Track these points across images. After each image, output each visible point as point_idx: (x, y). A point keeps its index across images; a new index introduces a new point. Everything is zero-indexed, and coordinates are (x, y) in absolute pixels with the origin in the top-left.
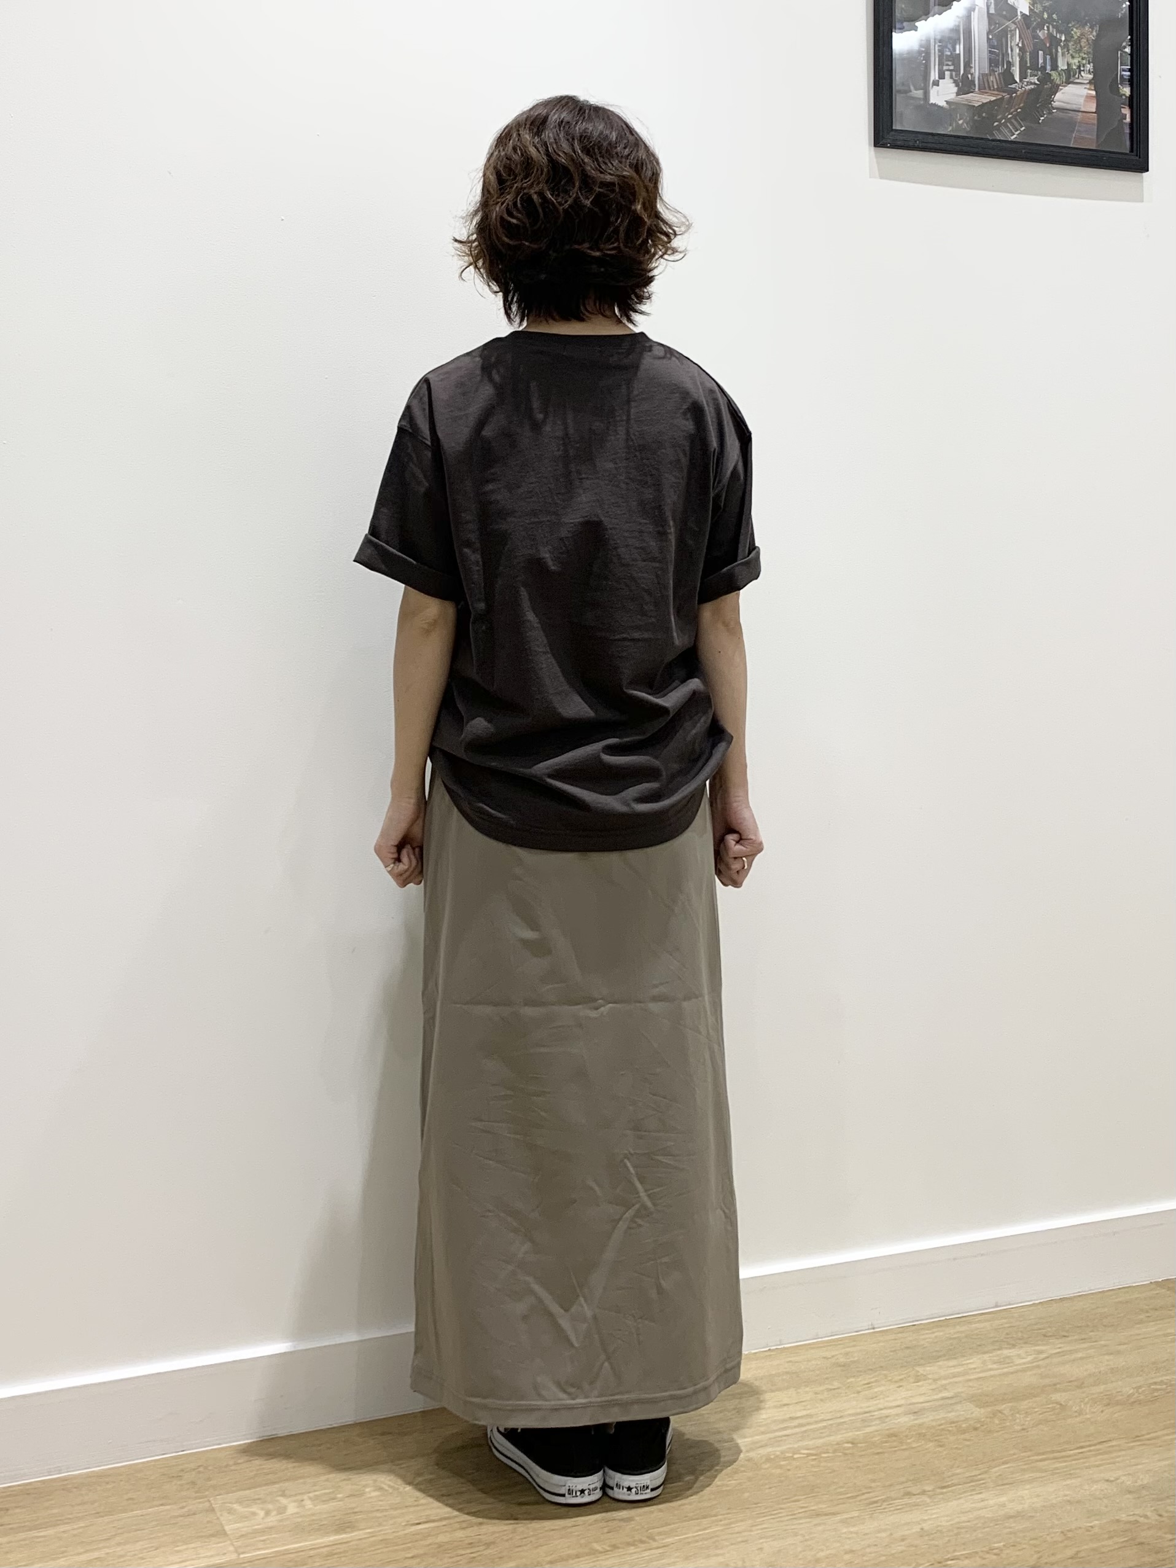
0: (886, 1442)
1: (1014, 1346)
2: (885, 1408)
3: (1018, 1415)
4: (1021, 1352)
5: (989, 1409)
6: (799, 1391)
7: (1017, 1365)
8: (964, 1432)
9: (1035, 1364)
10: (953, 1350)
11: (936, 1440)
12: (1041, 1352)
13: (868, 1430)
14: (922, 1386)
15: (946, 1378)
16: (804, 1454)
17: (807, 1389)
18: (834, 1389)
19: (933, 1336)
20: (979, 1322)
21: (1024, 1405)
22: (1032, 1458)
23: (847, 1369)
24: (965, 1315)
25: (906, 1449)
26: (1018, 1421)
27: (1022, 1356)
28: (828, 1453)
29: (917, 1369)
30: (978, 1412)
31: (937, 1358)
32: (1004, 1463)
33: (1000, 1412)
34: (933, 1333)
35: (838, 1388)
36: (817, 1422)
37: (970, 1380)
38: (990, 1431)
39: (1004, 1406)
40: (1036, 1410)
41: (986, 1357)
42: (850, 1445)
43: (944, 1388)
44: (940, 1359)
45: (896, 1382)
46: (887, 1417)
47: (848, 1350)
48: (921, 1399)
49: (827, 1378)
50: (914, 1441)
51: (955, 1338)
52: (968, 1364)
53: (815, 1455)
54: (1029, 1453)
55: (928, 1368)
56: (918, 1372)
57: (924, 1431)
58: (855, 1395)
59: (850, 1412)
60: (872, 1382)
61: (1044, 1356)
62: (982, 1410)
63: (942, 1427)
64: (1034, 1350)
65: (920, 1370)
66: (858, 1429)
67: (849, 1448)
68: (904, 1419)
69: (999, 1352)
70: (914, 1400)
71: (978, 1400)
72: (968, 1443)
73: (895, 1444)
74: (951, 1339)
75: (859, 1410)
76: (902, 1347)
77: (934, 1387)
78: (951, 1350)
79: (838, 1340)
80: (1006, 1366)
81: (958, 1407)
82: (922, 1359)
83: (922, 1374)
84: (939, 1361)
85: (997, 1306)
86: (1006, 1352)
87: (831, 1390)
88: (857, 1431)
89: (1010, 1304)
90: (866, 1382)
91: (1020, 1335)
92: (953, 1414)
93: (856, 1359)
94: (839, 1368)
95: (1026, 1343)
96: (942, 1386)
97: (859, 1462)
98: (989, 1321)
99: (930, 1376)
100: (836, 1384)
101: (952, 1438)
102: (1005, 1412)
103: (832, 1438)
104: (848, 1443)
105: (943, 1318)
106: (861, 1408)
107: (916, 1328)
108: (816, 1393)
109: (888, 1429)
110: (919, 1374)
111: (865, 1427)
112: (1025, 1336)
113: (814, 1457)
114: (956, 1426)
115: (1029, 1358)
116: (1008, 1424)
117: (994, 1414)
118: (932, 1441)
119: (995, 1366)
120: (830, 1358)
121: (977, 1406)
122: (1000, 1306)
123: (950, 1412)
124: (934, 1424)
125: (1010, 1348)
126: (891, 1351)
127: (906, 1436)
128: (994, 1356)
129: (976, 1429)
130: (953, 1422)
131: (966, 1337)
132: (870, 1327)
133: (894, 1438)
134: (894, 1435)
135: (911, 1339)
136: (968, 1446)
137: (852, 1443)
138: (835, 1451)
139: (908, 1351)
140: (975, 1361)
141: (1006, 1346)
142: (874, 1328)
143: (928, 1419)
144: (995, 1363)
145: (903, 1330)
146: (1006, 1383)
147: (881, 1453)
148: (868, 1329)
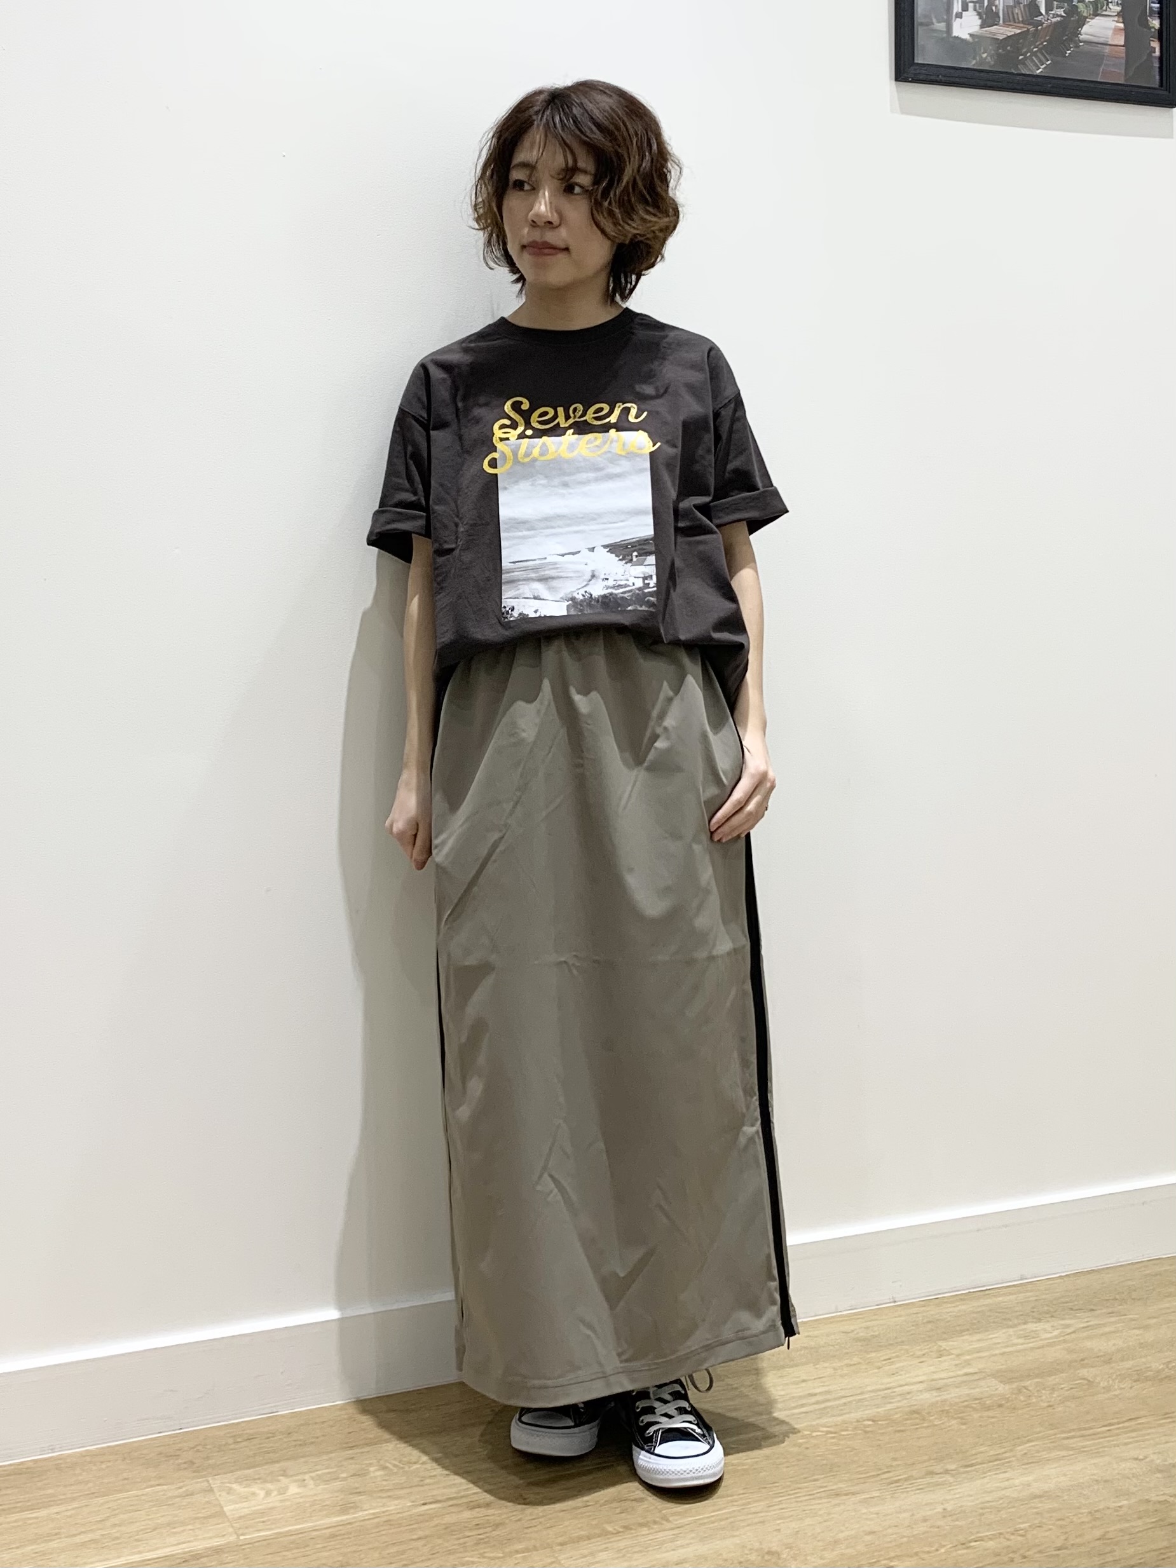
0: (907, 1419)
1: (1040, 1320)
2: (906, 1385)
3: (1043, 1392)
4: (1047, 1326)
5: (1015, 1385)
6: (817, 1366)
7: (1041, 1340)
8: (989, 1408)
9: (1062, 1338)
10: (975, 1325)
11: (959, 1418)
12: (1068, 1326)
13: (889, 1407)
14: (945, 1361)
15: (970, 1352)
16: (822, 1432)
17: (826, 1365)
18: (855, 1365)
19: (956, 1309)
20: (1004, 1295)
21: (1051, 1380)
22: (1058, 1436)
23: (868, 1343)
24: (988, 1288)
25: (928, 1427)
26: (1044, 1397)
27: (1047, 1330)
28: (847, 1430)
29: (940, 1343)
30: (1002, 1389)
31: (961, 1333)
32: (1029, 1441)
33: (1025, 1387)
34: (957, 1306)
35: (859, 1363)
36: (835, 1399)
37: (996, 1355)
38: (1014, 1409)
39: (1030, 1382)
40: (1063, 1386)
41: (1011, 1331)
42: (870, 1423)
43: (968, 1363)
44: (964, 1333)
45: (918, 1357)
46: (909, 1393)
47: (868, 1324)
48: (943, 1375)
49: (847, 1353)
50: (936, 1419)
51: (979, 1312)
52: (991, 1339)
53: (835, 1433)
54: (1056, 1431)
55: (951, 1343)
56: (941, 1346)
57: (947, 1408)
58: (876, 1371)
59: (869, 1388)
60: (894, 1357)
61: (1069, 1331)
62: (1007, 1387)
63: (966, 1403)
64: (1062, 1325)
65: (944, 1344)
66: (878, 1406)
67: (869, 1426)
68: (926, 1395)
69: (1025, 1326)
70: (936, 1376)
71: (1004, 1376)
72: (993, 1420)
73: (917, 1421)
74: (974, 1313)
75: (878, 1387)
76: (925, 1321)
77: (957, 1362)
78: (974, 1324)
79: (855, 1314)
80: (1032, 1340)
81: (982, 1383)
82: (944, 1333)
83: (945, 1349)
84: (963, 1336)
85: (1021, 1279)
86: (1032, 1326)
87: (851, 1365)
88: (877, 1408)
89: (1035, 1277)
90: (887, 1357)
91: (1046, 1308)
92: (978, 1390)
93: (877, 1333)
94: (860, 1344)
95: (1052, 1316)
96: (966, 1361)
97: (879, 1440)
98: (1015, 1294)
99: (952, 1352)
100: (856, 1360)
101: (976, 1416)
102: (1030, 1388)
103: (852, 1415)
104: (868, 1420)
105: (967, 1291)
106: (882, 1384)
107: (938, 1301)
108: (835, 1369)
109: (908, 1406)
110: (942, 1349)
111: (885, 1404)
112: (1052, 1310)
113: (833, 1435)
114: (980, 1403)
115: (1056, 1333)
116: (1034, 1400)
117: (1020, 1391)
118: (956, 1419)
119: (1021, 1341)
120: (849, 1333)
121: (1001, 1382)
122: (1026, 1279)
123: (974, 1388)
124: (957, 1400)
125: (1036, 1322)
126: (913, 1326)
127: (929, 1413)
128: (1020, 1330)
129: (1000, 1406)
130: (976, 1399)
131: (990, 1310)
132: (892, 1300)
133: (917, 1416)
134: (915, 1412)
135: (932, 1313)
136: (993, 1423)
137: (873, 1421)
138: (855, 1428)
139: (930, 1326)
140: (999, 1336)
141: (1031, 1320)
142: (895, 1302)
143: (952, 1395)
144: (1020, 1338)
145: (926, 1303)
146: (1030, 1358)
147: (902, 1431)
148: (890, 1303)
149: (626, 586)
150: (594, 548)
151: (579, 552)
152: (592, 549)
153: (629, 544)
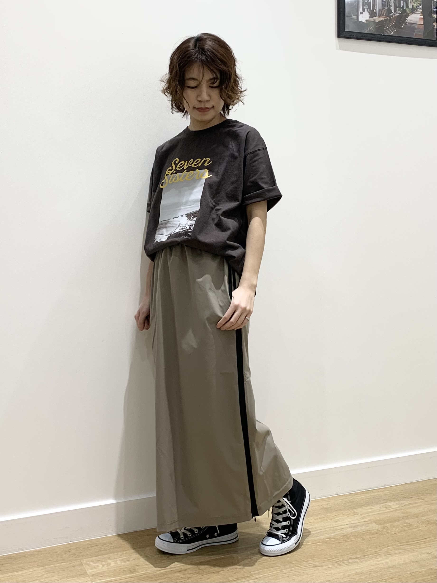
0: (342, 538)
1: (392, 501)
2: (342, 525)
3: (393, 528)
4: (394, 503)
5: (382, 526)
6: (308, 518)
7: (393, 509)
8: (372, 535)
9: (400, 508)
10: (368, 503)
11: (361, 538)
12: (402, 504)
13: (335, 534)
14: (356, 517)
15: (366, 513)
16: (310, 543)
17: (312, 518)
18: (322, 518)
19: (360, 497)
20: (378, 492)
21: (396, 524)
22: (399, 544)
23: (327, 510)
24: (372, 489)
25: (350, 541)
26: (393, 530)
27: (395, 505)
28: (320, 542)
29: (354, 510)
30: (377, 527)
31: (362, 506)
32: (388, 546)
33: (386, 527)
34: (361, 496)
35: (324, 517)
36: (315, 531)
37: (375, 514)
38: (382, 534)
39: (388, 524)
40: (400, 526)
41: (381, 505)
42: (328, 540)
43: (365, 517)
44: (363, 506)
45: (346, 515)
46: (343, 528)
47: (327, 503)
48: (356, 522)
49: (319, 514)
50: (353, 538)
51: (369, 498)
52: (374, 508)
53: (315, 543)
54: (398, 543)
55: (358, 510)
56: (355, 511)
57: (357, 534)
58: (330, 520)
59: (328, 527)
60: (337, 515)
62: (379, 526)
63: (364, 532)
64: (400, 503)
65: (355, 510)
66: (331, 533)
67: (328, 541)
68: (349, 529)
69: (386, 504)
70: (353, 522)
71: (378, 522)
72: (374, 539)
73: (346, 539)
74: (367, 498)
75: (332, 526)
76: (348, 502)
77: (361, 517)
78: (367, 502)
79: (323, 499)
80: (389, 509)
81: (370, 525)
82: (356, 506)
83: (356, 512)
84: (363, 507)
86: (389, 504)
87: (321, 518)
88: (331, 534)
89: (390, 485)
90: (335, 515)
91: (394, 497)
92: (368, 527)
93: (331, 506)
94: (324, 510)
95: (396, 500)
96: (364, 517)
97: (331, 546)
98: (382, 491)
99: (359, 513)
100: (323, 516)
101: (368, 537)
102: (388, 527)
103: (321, 537)
104: (328, 539)
105: (364, 491)
106: (333, 525)
107: (354, 494)
108: (315, 519)
109: (343, 533)
110: (355, 512)
111: (335, 532)
112: (396, 498)
113: (315, 544)
114: (369, 532)
115: (398, 506)
116: (389, 531)
117: (384, 528)
118: (360, 538)
119: (385, 509)
120: (320, 506)
121: (377, 524)
122: (386, 486)
123: (367, 527)
124: (360, 531)
125: (390, 502)
126: (344, 503)
127: (350, 536)
128: (384, 505)
129: (377, 533)
130: (368, 531)
131: (373, 498)
132: (336, 494)
133: (345, 537)
134: (345, 535)
135: (352, 498)
136: (374, 540)
137: (329, 539)
138: (323, 542)
139: (350, 504)
140: (377, 507)
141: (388, 501)
142: (337, 494)
143: (359, 529)
144: (384, 508)
145: (349, 495)
146: (389, 515)
147: (340, 543)
148: (335, 495)
149: (185, 228)
150: (183, 215)
151: (178, 217)
152: (182, 216)
153: (192, 213)
